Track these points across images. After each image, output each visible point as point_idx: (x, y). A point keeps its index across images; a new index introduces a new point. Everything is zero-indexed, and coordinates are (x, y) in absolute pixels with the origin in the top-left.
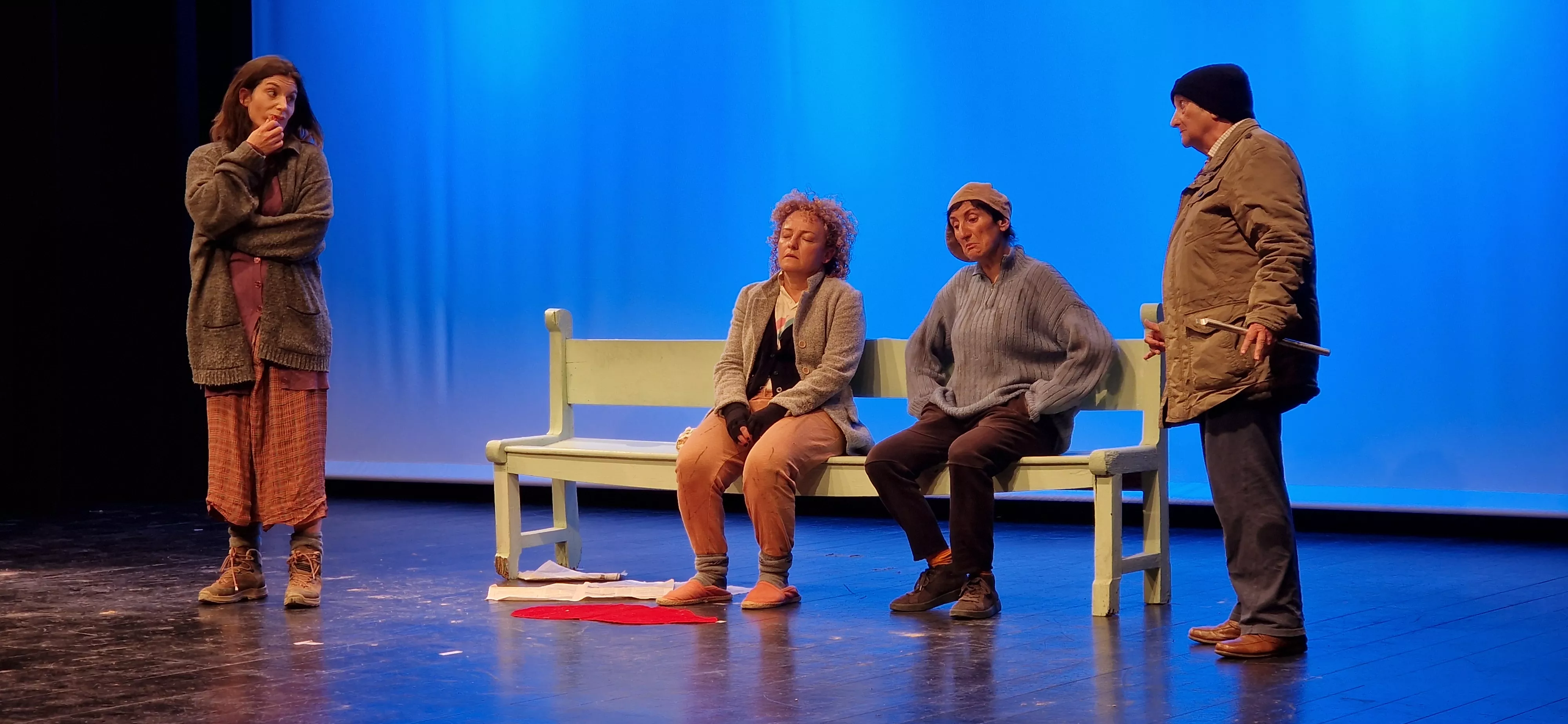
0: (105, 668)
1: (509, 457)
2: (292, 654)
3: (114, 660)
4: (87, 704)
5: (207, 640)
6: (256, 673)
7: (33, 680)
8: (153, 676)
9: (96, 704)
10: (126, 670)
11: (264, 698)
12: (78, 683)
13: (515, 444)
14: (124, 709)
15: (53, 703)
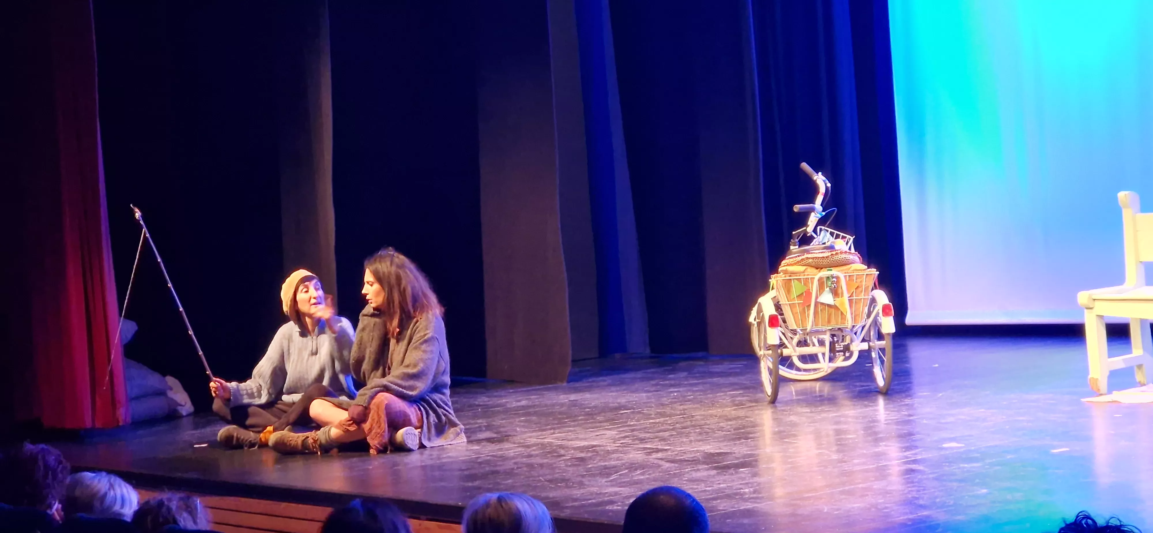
1: (1097, 303)
2: (942, 453)
5: (881, 444)
6: (918, 467)
8: (845, 470)
11: (924, 485)
13: (1101, 293)
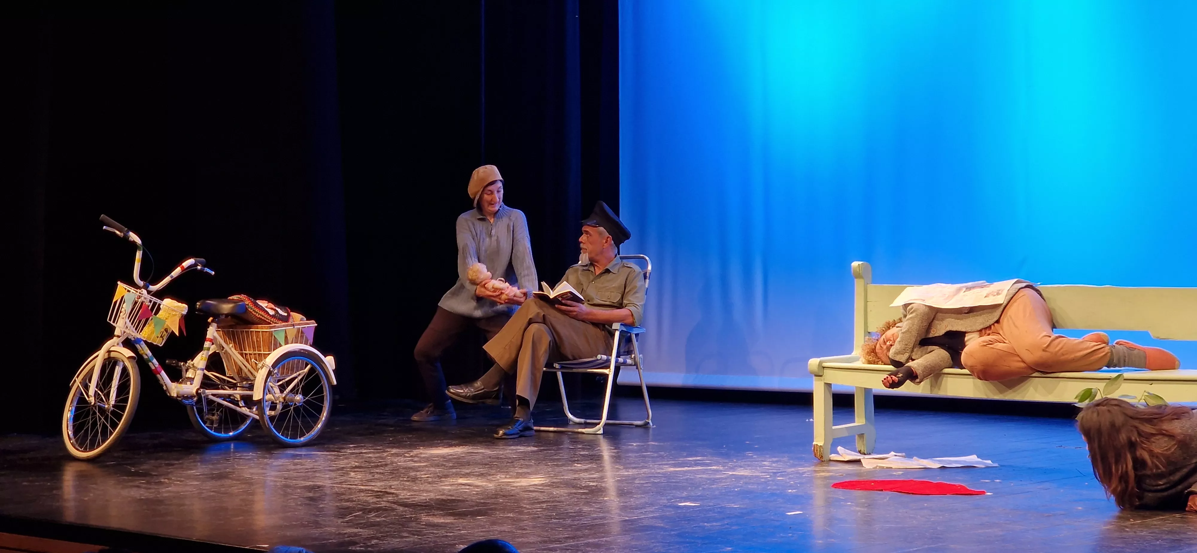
0: (549, 517)
1: (826, 371)
2: (679, 511)
3: (554, 513)
4: (545, 542)
7: (501, 524)
9: (552, 542)
10: (564, 519)
12: (534, 527)
13: (830, 361)
14: (572, 546)
15: (521, 540)
